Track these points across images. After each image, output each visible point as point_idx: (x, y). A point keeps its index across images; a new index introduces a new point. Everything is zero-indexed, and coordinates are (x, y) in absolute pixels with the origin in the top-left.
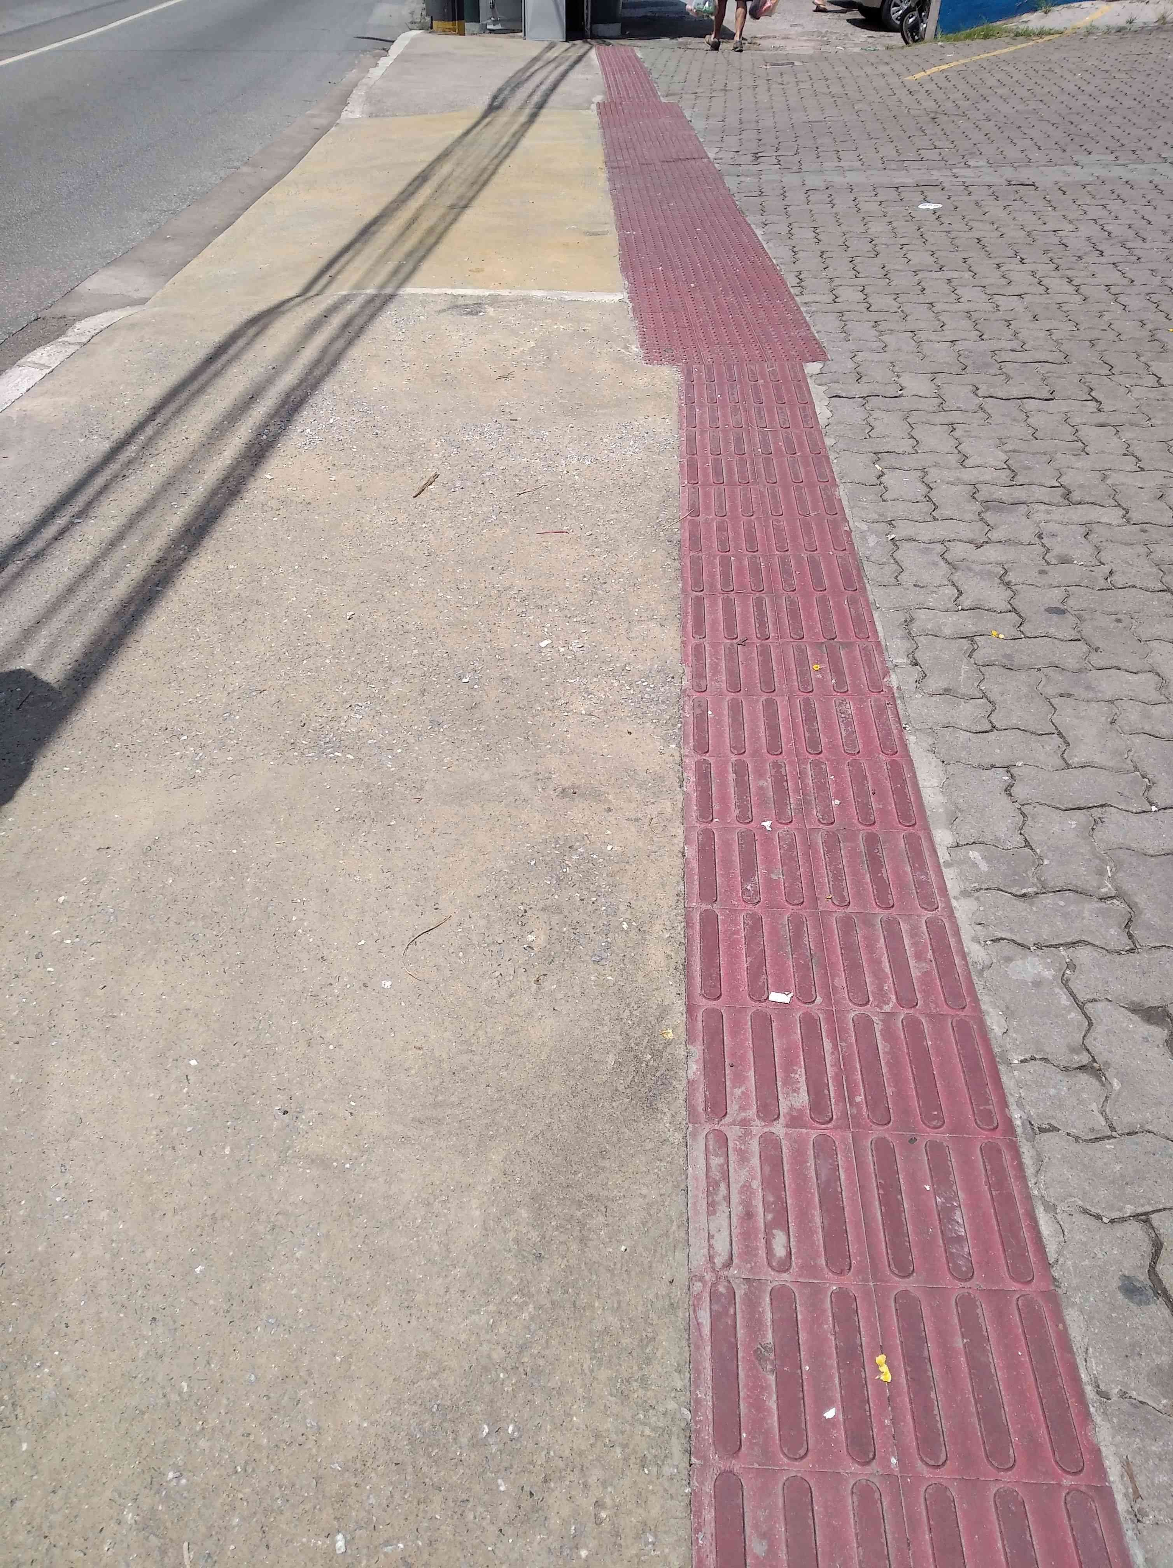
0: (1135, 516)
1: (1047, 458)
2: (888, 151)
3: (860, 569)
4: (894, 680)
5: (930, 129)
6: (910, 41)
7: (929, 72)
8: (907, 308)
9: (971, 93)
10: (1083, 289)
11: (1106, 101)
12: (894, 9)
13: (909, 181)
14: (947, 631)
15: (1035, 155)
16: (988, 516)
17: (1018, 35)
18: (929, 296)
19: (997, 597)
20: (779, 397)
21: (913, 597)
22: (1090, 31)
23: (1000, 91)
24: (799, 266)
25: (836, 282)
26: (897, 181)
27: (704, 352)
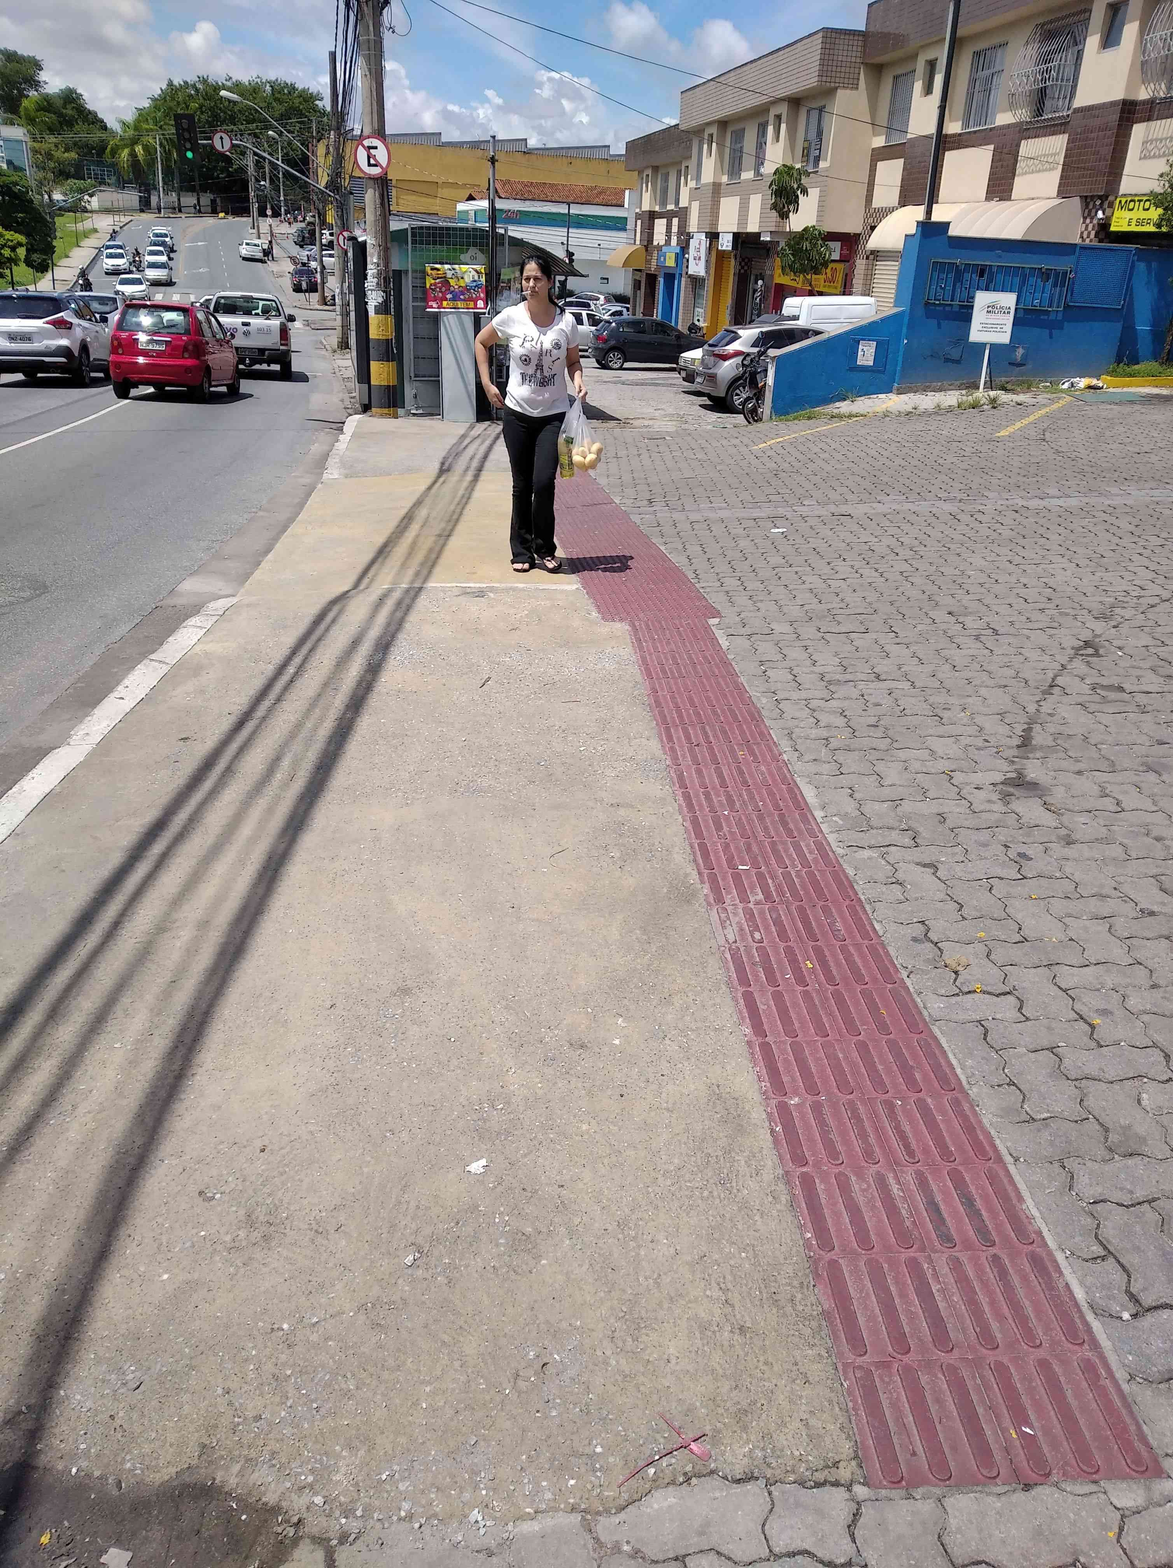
0: (917, 684)
1: (865, 660)
2: (745, 496)
3: (759, 712)
4: (785, 757)
5: (774, 481)
6: (751, 420)
7: (769, 443)
8: (770, 588)
9: (801, 457)
10: (885, 575)
11: (898, 461)
12: (735, 398)
13: (763, 515)
14: (812, 736)
15: (850, 497)
16: (831, 687)
17: (833, 417)
18: (784, 581)
19: (840, 721)
20: (695, 636)
21: (791, 723)
22: (886, 414)
23: (823, 456)
24: (693, 567)
25: (721, 575)
26: (755, 515)
27: (641, 615)
